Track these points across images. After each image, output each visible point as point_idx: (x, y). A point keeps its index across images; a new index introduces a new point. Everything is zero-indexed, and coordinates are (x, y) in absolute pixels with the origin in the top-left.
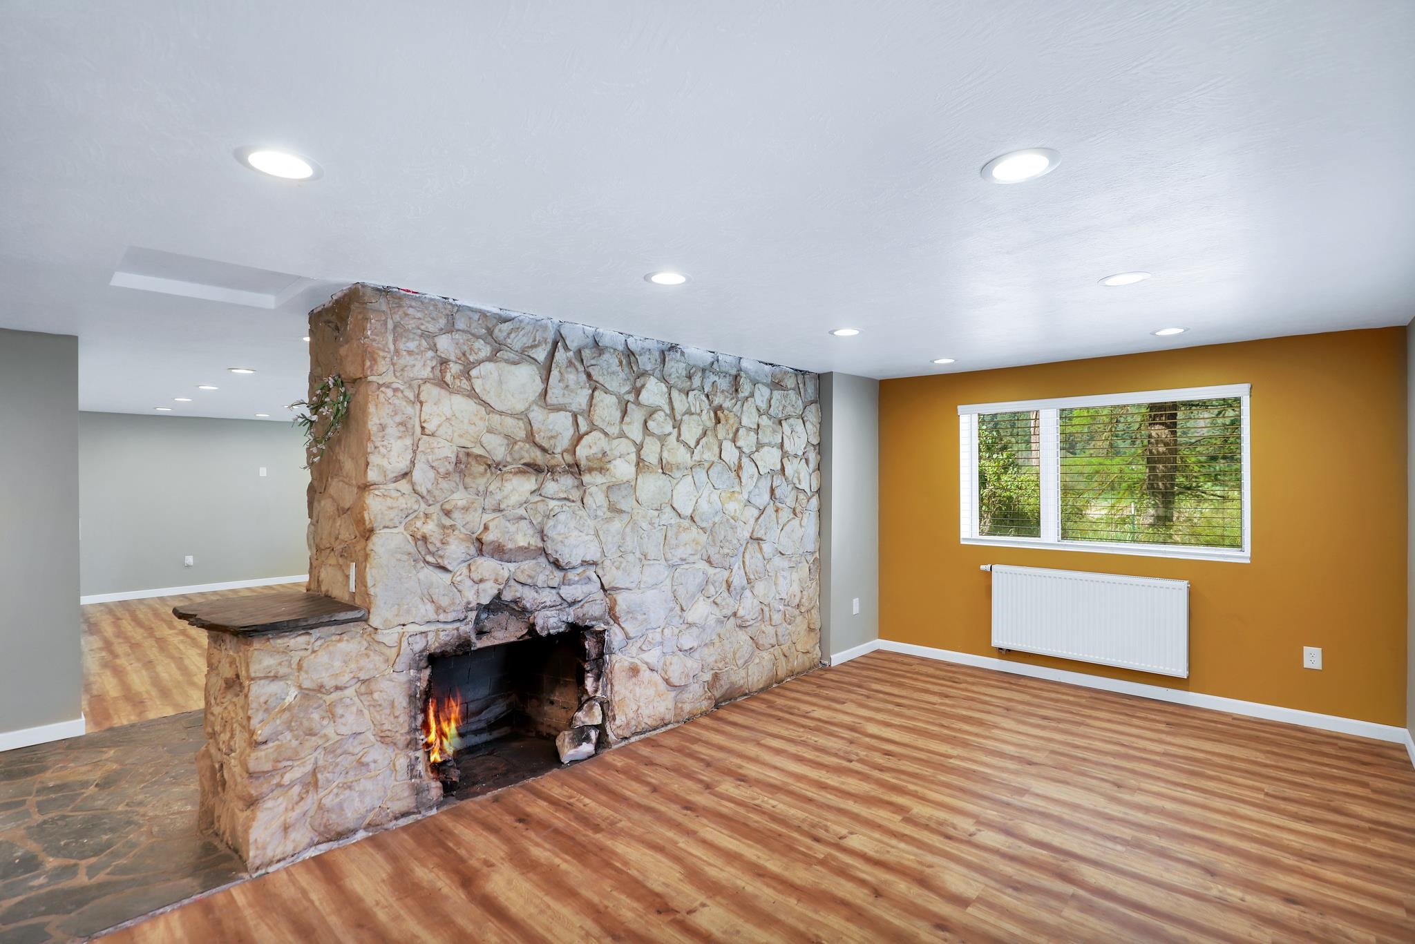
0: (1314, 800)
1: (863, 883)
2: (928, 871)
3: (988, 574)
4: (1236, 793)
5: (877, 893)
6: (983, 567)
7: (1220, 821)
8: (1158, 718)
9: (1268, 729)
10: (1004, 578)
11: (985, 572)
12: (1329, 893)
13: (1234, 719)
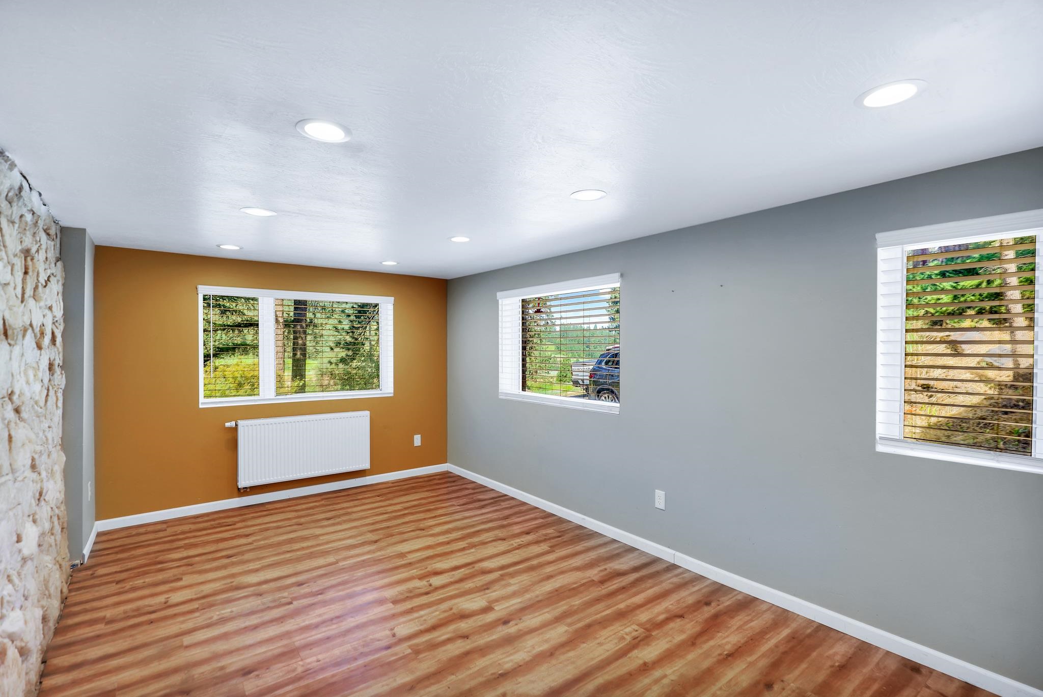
0: (468, 501)
1: (449, 640)
2: (454, 611)
3: (235, 429)
4: (451, 510)
5: (465, 637)
6: (228, 425)
7: (469, 522)
8: (369, 495)
9: (408, 482)
10: (247, 430)
11: (230, 428)
12: (530, 524)
13: (393, 483)
